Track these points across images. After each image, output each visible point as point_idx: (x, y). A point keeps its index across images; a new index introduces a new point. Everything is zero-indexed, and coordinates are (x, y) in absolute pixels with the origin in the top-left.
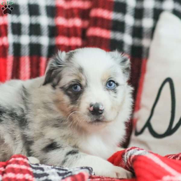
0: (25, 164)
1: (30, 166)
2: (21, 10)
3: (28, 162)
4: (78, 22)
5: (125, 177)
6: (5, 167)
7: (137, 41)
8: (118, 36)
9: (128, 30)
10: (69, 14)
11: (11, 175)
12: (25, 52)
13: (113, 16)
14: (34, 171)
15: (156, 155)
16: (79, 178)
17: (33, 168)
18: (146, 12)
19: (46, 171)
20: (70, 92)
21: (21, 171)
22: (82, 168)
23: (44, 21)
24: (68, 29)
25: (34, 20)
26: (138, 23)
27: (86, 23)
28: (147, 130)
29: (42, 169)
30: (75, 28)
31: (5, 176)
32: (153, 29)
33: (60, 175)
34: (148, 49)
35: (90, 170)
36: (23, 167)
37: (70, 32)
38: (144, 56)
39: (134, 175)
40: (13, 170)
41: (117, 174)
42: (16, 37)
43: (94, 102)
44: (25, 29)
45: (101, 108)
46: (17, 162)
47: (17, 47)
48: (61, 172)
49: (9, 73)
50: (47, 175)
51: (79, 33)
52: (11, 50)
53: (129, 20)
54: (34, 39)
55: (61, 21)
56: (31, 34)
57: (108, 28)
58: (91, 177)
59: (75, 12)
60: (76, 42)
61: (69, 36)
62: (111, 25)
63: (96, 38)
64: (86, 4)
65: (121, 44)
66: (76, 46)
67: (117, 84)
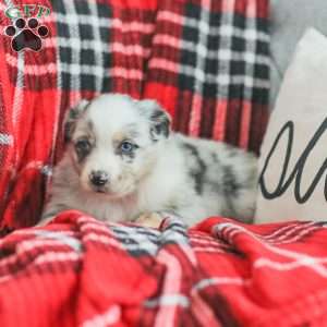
4: (138, 50)
8: (188, 70)
9: (200, 63)
10: (129, 39)
13: (182, 44)
18: (222, 40)
23: (98, 46)
24: (127, 57)
25: (86, 45)
27: (148, 52)
30: (135, 57)
37: (129, 63)
42: (65, 65)
43: (96, 169)
44: (76, 56)
45: (103, 178)
47: (67, 77)
51: (140, 63)
52: (59, 81)
53: (202, 51)
54: (87, 69)
55: (118, 47)
56: (82, 63)
57: (175, 61)
59: (135, 36)
60: (136, 74)
61: (128, 67)
62: (179, 55)
63: (160, 71)
64: (147, 28)
65: (192, 79)
66: (137, 81)
67: (137, 147)
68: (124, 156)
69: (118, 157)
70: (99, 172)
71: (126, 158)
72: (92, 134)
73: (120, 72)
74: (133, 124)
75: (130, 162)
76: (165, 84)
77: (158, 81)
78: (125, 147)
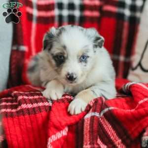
4: (97, 2)
24: (91, 6)
26: (133, 3)
54: (71, 12)
60: (96, 14)
67: (88, 57)
69: (80, 63)
70: (72, 74)
71: (84, 64)
72: (65, 52)
74: (86, 46)
75: (85, 66)
78: (83, 58)
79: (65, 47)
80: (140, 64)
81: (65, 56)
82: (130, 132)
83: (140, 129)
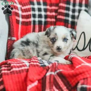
0: (37, 59)
1: (38, 60)
2: (36, 10)
3: (38, 59)
4: (54, 14)
5: (69, 64)
6: (30, 60)
7: (73, 20)
8: (67, 18)
9: (70, 16)
10: (51, 11)
11: (32, 63)
12: (37, 23)
13: (65, 12)
14: (40, 62)
15: (79, 57)
16: (54, 64)
17: (39, 61)
18: (76, 10)
19: (44, 62)
20: (52, 41)
21: (35, 62)
22: (55, 61)
23: (43, 13)
24: (51, 16)
25: (40, 13)
26: (73, 14)
27: (57, 14)
28: (76, 48)
29: (42, 61)
31: (30, 63)
32: (78, 16)
33: (48, 63)
34: (77, 22)
35: (58, 61)
36: (36, 61)
37: (51, 17)
38: (75, 25)
39: (72, 63)
40: (33, 62)
41: (67, 63)
44: (37, 16)
46: (34, 59)
47: (34, 22)
48: (48, 62)
49: (32, 30)
50: (44, 63)
51: (54, 17)
52: (32, 23)
53: (71, 13)
54: (40, 19)
55: (48, 13)
56: (39, 17)
58: (58, 64)
59: (53, 10)
60: (53, 20)
61: (51, 18)
62: (65, 14)
63: (60, 19)
64: (56, 8)
65: (68, 20)
66: (53, 22)
68: (65, 42)
70: (59, 46)
72: (56, 37)
73: (49, 20)
76: (61, 22)
77: (59, 21)
79: (56, 34)
80: (77, 47)
81: (56, 38)
82: (71, 83)
83: (76, 82)
